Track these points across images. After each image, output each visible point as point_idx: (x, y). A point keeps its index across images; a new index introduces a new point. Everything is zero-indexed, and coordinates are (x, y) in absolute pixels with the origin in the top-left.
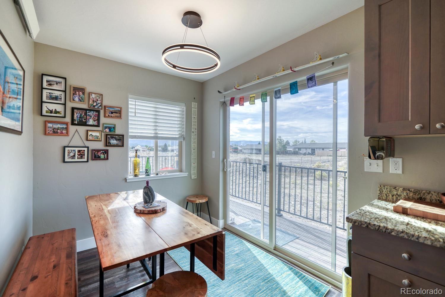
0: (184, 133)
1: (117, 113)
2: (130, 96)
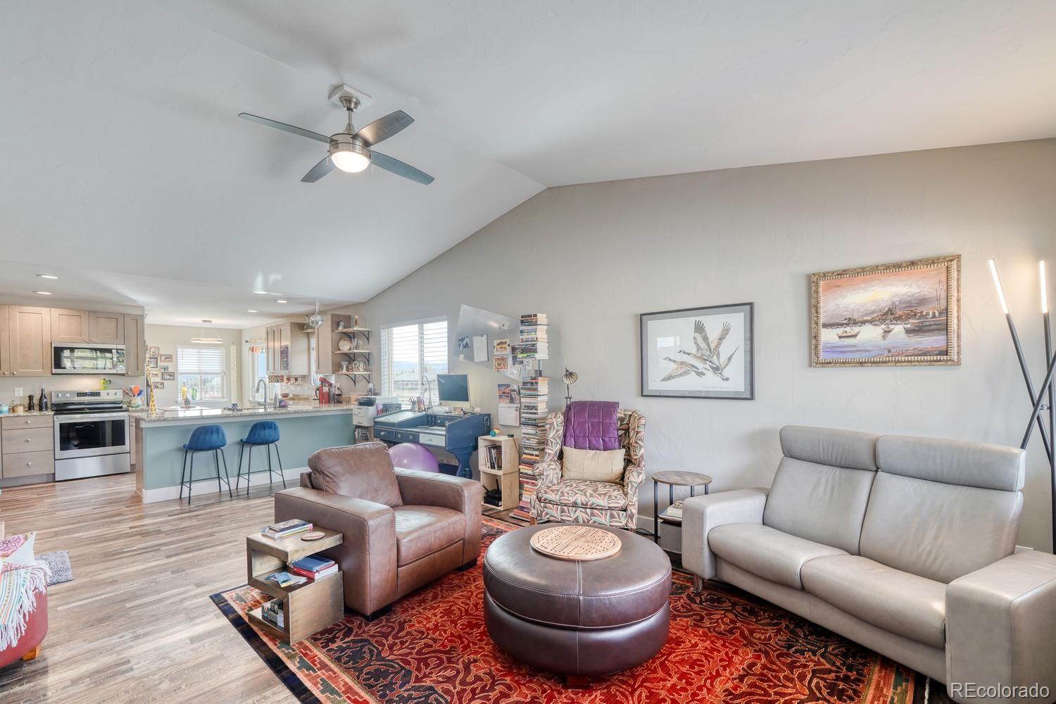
0: (224, 370)
1: (169, 358)
2: (178, 346)
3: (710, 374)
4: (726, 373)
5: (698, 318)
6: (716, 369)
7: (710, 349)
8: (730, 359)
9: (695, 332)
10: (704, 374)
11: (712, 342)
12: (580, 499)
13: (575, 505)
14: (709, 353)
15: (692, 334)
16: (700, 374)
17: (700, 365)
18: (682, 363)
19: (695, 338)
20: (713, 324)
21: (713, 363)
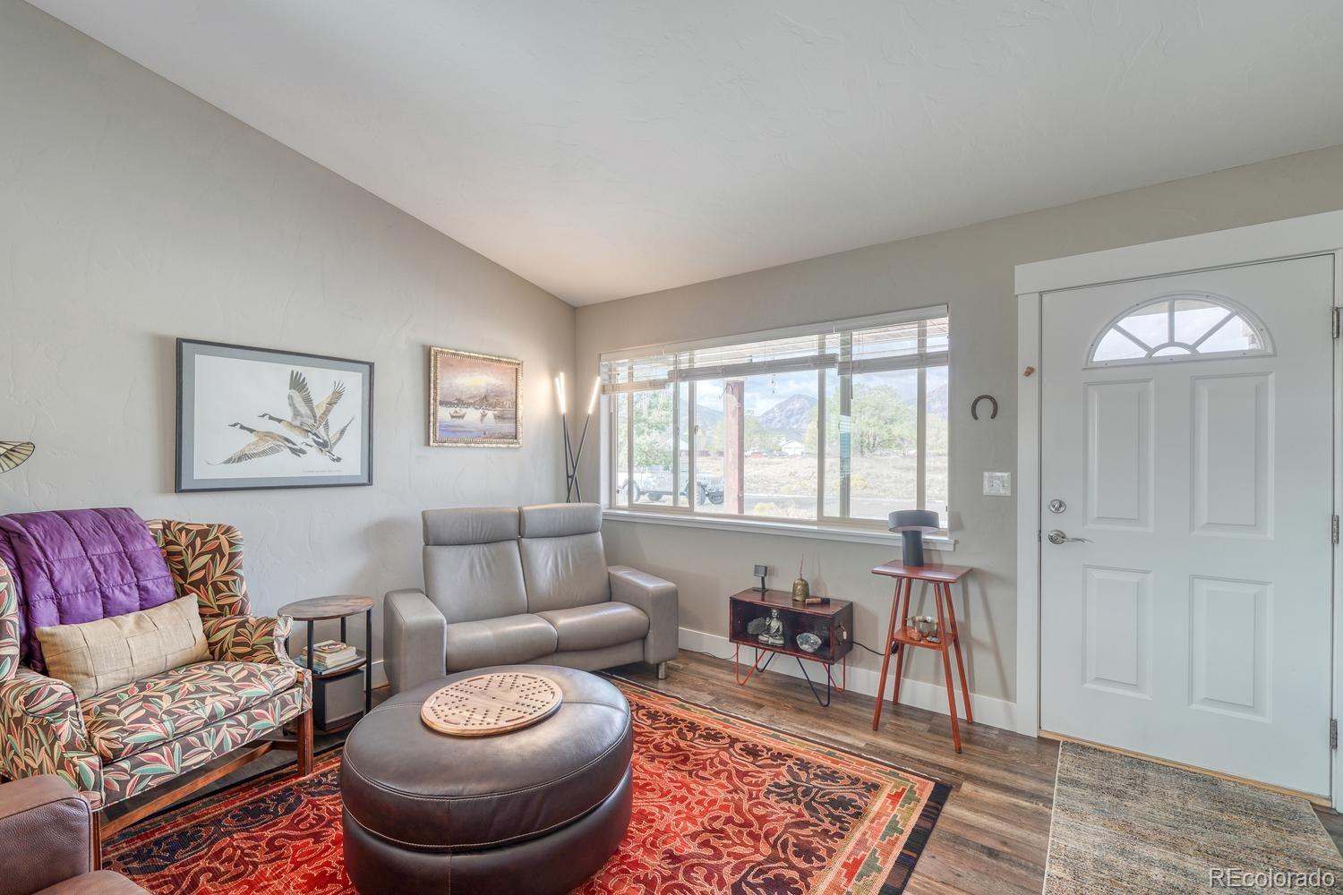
3: (313, 452)
4: (336, 452)
5: (297, 369)
6: (323, 445)
7: (315, 416)
8: (342, 432)
9: (290, 388)
10: (304, 452)
11: (317, 406)
12: (217, 704)
13: (213, 719)
14: (313, 421)
15: (287, 390)
16: (297, 452)
17: (299, 439)
18: (268, 434)
19: (290, 398)
20: (320, 381)
21: (318, 437)
